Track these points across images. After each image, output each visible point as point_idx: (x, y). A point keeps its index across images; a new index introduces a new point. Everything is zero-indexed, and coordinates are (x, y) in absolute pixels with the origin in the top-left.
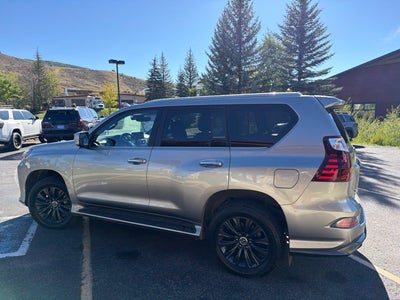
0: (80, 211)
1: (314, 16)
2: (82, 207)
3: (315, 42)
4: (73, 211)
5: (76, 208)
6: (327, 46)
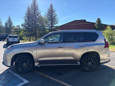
0: (38, 65)
1: (54, 12)
2: (38, 63)
3: (55, 19)
4: (35, 65)
5: (36, 64)
6: (58, 20)
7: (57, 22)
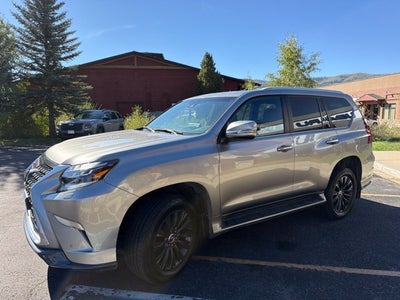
7: (71, 49)
